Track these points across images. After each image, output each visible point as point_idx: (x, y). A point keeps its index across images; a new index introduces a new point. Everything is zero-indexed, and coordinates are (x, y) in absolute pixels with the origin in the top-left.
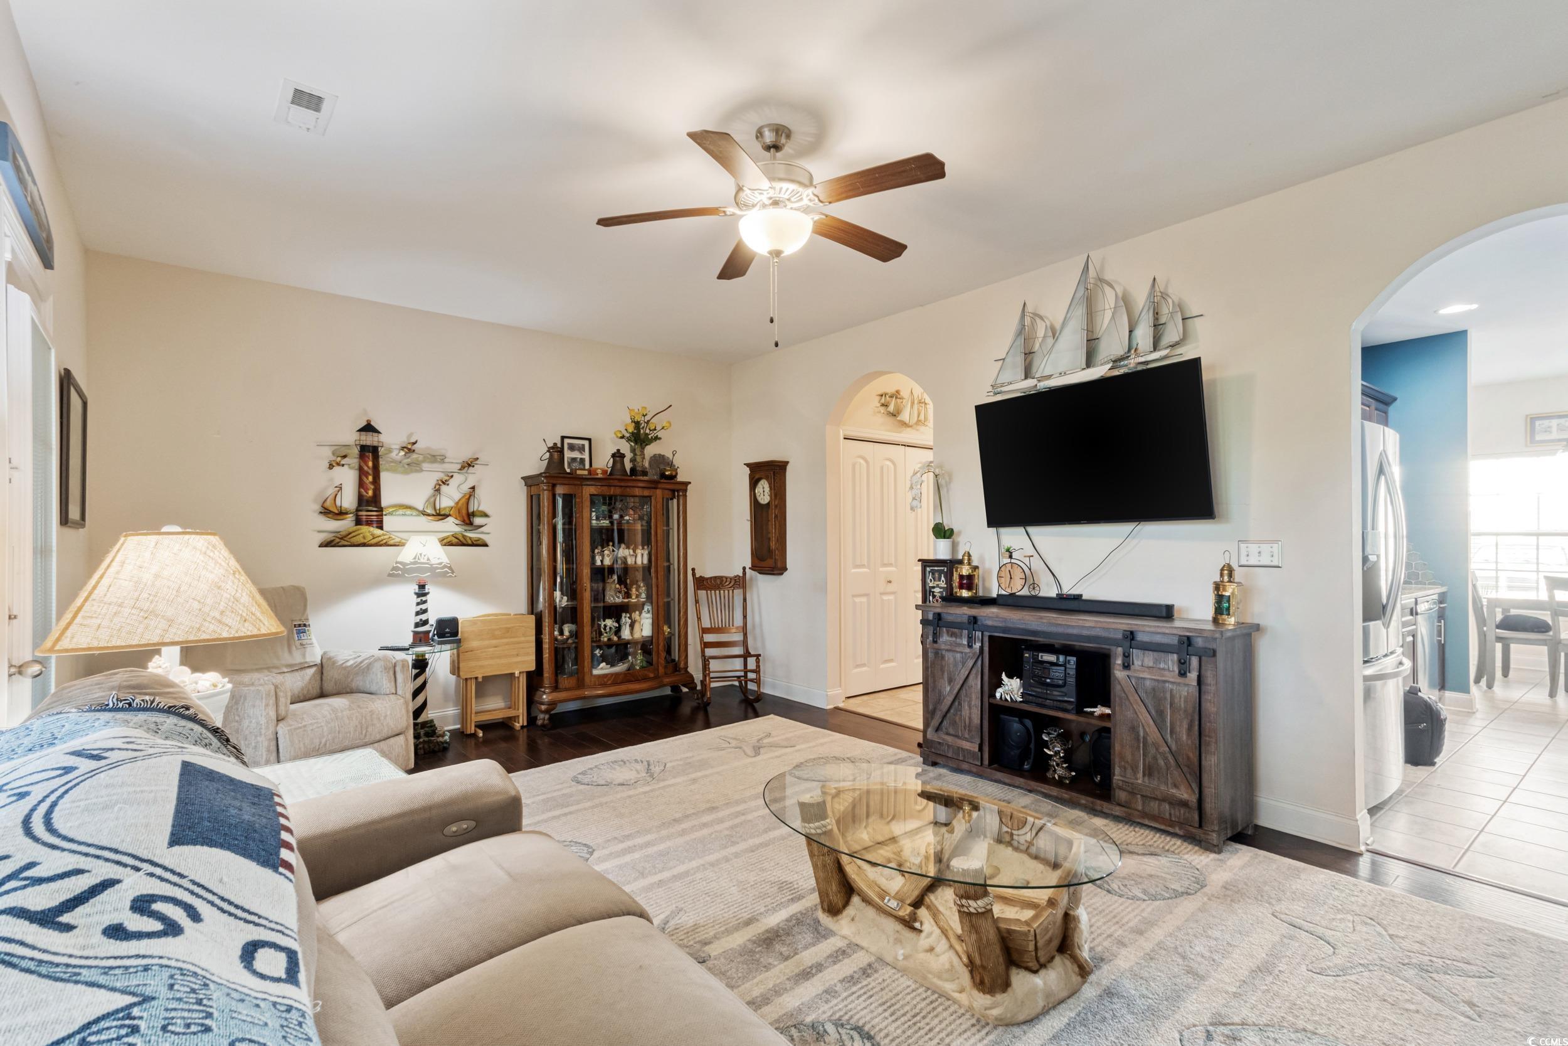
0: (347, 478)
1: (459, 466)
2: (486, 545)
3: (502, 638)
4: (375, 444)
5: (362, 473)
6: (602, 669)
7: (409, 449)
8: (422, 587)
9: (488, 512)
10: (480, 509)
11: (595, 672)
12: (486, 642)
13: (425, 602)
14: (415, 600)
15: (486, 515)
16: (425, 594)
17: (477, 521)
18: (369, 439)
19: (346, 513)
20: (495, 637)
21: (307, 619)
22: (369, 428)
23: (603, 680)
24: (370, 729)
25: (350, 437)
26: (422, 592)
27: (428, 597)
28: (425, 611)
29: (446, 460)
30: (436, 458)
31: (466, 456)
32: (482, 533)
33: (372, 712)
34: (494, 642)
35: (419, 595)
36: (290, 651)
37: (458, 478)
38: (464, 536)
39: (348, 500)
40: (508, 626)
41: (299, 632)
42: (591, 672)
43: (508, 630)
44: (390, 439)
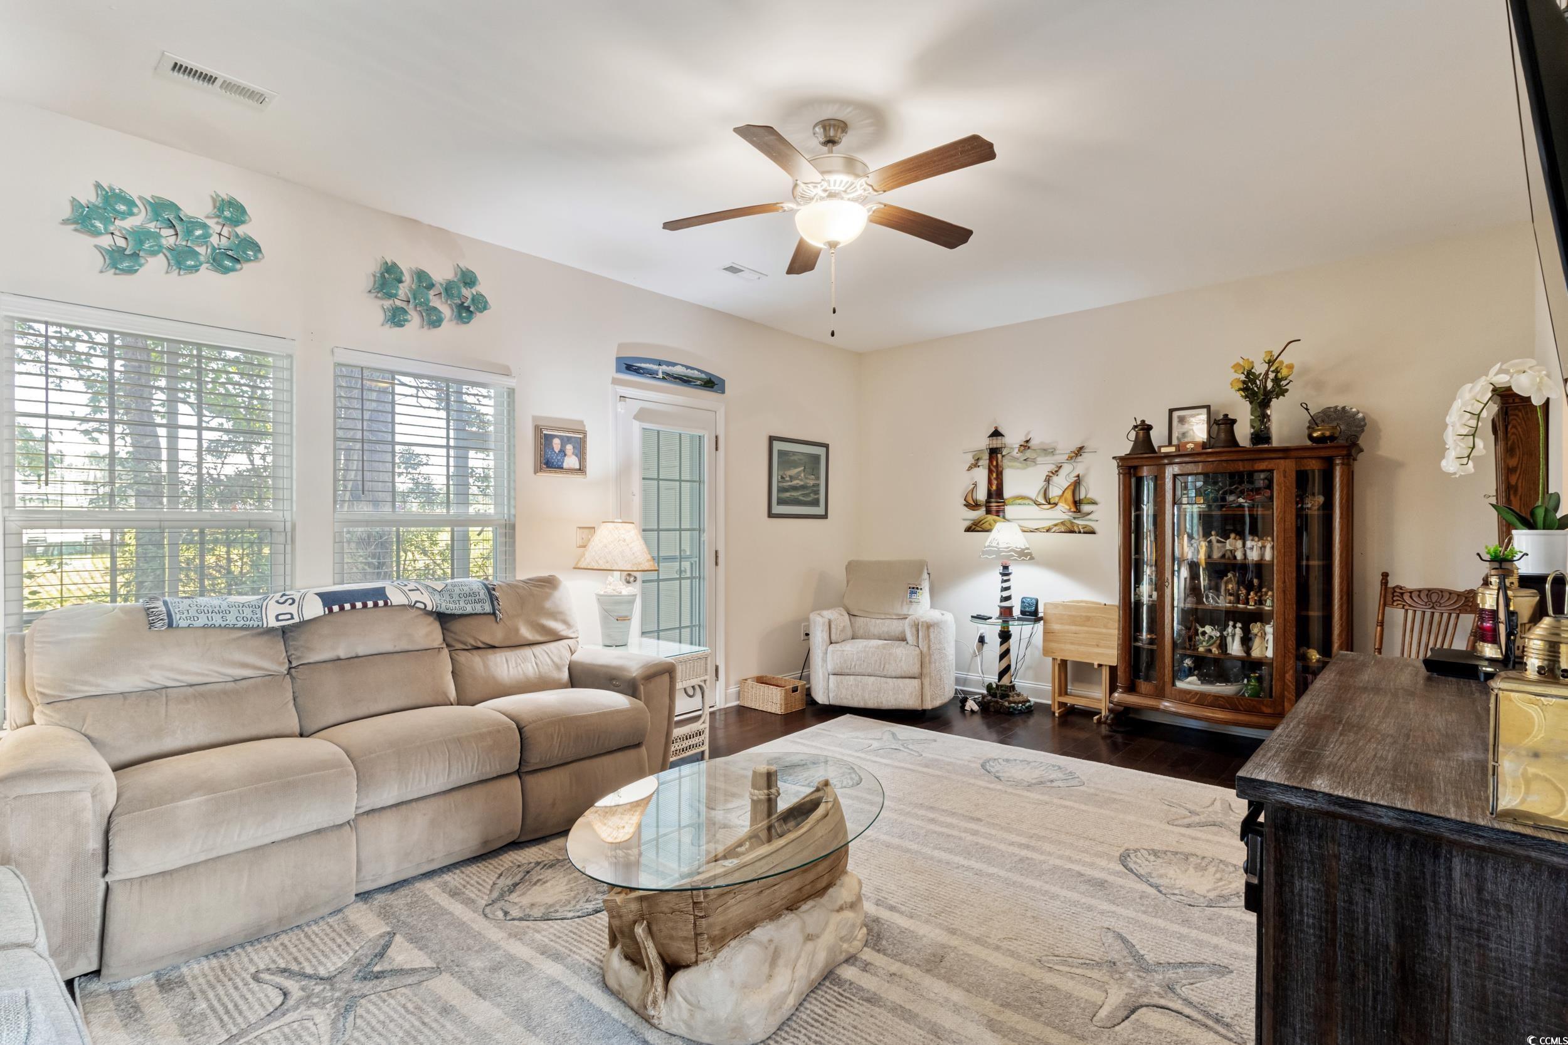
0: (981, 475)
1: (1066, 457)
2: (1093, 532)
3: (1080, 625)
4: (999, 446)
5: (990, 472)
6: (1191, 684)
7: (1026, 446)
8: (1006, 567)
9: (1097, 499)
10: (1088, 496)
11: (1180, 685)
12: (1067, 627)
13: (1008, 580)
14: (1000, 578)
15: (1094, 503)
16: (1008, 574)
17: (1086, 508)
18: (996, 443)
19: (980, 505)
20: (1074, 623)
21: (920, 585)
22: (996, 434)
23: (1186, 697)
24: (887, 666)
25: (983, 442)
26: (1006, 572)
27: (1011, 577)
28: (1008, 588)
29: (1057, 452)
30: (1048, 451)
31: (1074, 446)
32: (1090, 520)
33: (890, 654)
34: (1074, 628)
35: (1003, 575)
36: (902, 605)
37: (1067, 469)
38: (1072, 523)
39: (981, 495)
40: (1089, 614)
41: (912, 593)
42: (1174, 684)
43: (1088, 618)
44: (1012, 439)
